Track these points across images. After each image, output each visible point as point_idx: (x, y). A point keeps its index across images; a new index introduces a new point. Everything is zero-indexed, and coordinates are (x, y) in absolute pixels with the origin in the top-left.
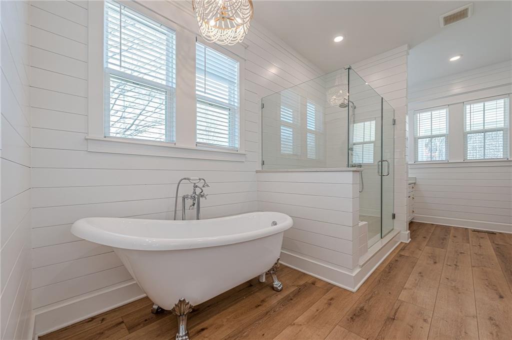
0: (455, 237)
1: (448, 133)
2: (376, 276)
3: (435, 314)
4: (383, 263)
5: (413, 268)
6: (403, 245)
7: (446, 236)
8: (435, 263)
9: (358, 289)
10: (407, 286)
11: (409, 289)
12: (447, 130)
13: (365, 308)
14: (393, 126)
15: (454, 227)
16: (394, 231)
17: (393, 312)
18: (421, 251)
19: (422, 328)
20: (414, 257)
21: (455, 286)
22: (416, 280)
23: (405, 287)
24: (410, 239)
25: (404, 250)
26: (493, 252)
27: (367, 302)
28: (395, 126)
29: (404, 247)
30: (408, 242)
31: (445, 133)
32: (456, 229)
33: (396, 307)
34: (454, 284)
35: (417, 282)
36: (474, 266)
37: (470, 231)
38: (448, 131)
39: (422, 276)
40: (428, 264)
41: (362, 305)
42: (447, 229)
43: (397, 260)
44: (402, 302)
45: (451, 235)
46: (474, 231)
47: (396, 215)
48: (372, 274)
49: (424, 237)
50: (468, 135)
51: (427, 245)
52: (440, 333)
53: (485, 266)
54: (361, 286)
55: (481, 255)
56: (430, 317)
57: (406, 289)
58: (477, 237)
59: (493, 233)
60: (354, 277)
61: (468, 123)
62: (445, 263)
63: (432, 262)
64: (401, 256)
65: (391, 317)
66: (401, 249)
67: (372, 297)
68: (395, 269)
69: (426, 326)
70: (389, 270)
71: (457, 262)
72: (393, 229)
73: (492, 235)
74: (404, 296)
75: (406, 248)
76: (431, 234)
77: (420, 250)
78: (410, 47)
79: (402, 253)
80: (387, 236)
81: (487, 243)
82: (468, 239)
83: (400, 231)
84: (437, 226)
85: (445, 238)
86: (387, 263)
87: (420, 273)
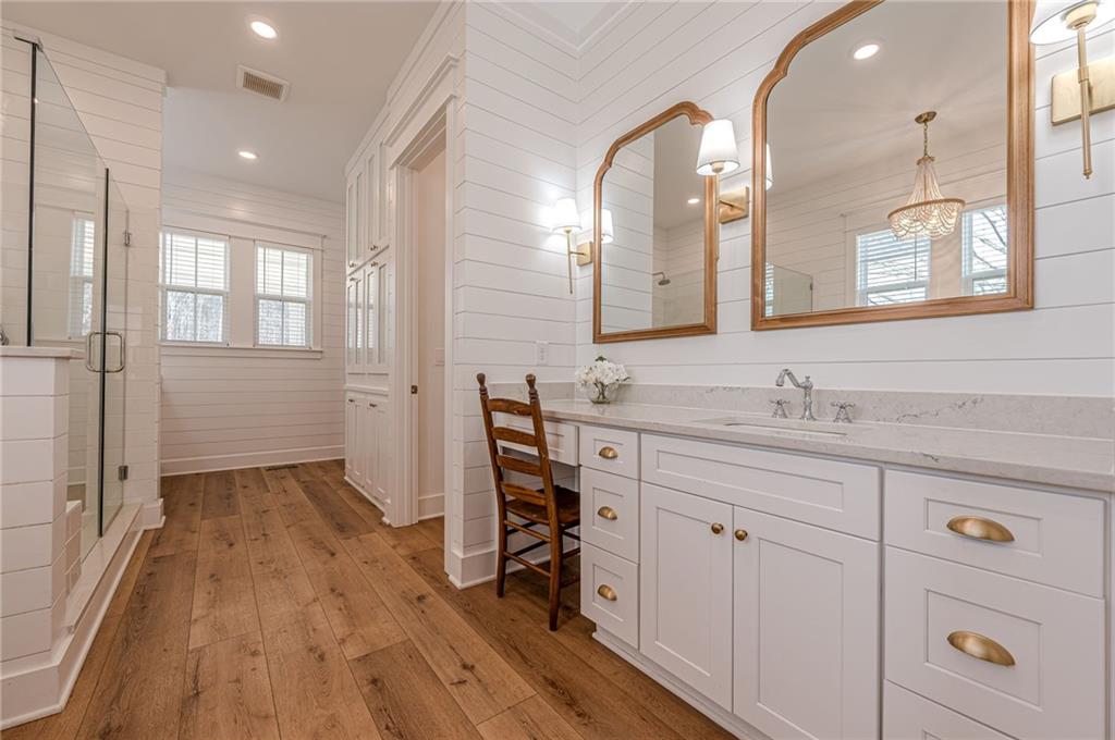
0: (245, 487)
1: (228, 290)
2: (110, 634)
3: (266, 632)
4: (117, 595)
5: (195, 571)
6: (151, 535)
7: (230, 489)
8: (231, 545)
9: (71, 696)
10: (196, 613)
11: (203, 617)
12: (225, 283)
13: (114, 725)
14: (124, 248)
15: (238, 471)
16: (124, 508)
17: (189, 681)
18: (196, 535)
19: (254, 669)
20: (188, 551)
21: (276, 570)
22: (209, 593)
23: (193, 617)
24: (164, 518)
25: (158, 544)
26: (303, 496)
27: (114, 706)
28: (131, 249)
29: (155, 539)
30: (161, 525)
31: (222, 289)
32: (242, 472)
33: (190, 669)
34: (273, 566)
35: (212, 595)
36: (288, 526)
37: (264, 471)
38: (228, 286)
39: (218, 580)
40: (219, 553)
41: (102, 725)
42: (226, 477)
43: (150, 574)
44: (199, 650)
45: (237, 485)
46: (270, 469)
47: (129, 470)
48: (97, 635)
49: (192, 504)
50: (261, 301)
51: (203, 518)
52: (284, 657)
53: (302, 520)
54: (76, 683)
55: (291, 504)
56: (259, 642)
57: (196, 620)
58: (276, 478)
59: (294, 466)
60: (59, 666)
61: (260, 280)
62: (247, 538)
63: (225, 546)
64: (156, 560)
65: (191, 694)
66: (151, 547)
67: (122, 688)
68: (154, 593)
69: (260, 661)
70: (142, 602)
71: (264, 529)
72: (121, 507)
73: (293, 470)
74: (198, 636)
75: (161, 540)
76: (202, 494)
77: (194, 532)
78: (170, 81)
79: (158, 553)
80: (112, 526)
81: (291, 483)
82: (266, 486)
83: (142, 505)
84: (208, 475)
85: (230, 495)
86: (130, 588)
87: (213, 576)
